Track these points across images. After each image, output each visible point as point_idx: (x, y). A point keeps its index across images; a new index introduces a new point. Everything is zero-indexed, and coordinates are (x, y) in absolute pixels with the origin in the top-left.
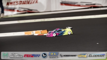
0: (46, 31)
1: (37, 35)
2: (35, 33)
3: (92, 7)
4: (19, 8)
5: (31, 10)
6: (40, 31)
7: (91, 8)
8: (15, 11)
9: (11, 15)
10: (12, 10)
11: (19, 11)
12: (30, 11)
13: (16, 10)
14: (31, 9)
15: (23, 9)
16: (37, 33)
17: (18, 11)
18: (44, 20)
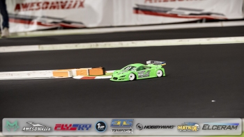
0: (100, 70)
1: (79, 77)
2: (77, 74)
3: (204, 20)
4: (43, 17)
5: (69, 23)
6: (87, 69)
7: (201, 21)
8: (33, 23)
9: (25, 32)
10: (27, 22)
11: (43, 23)
12: (66, 25)
13: (35, 21)
14: (68, 19)
15: (51, 21)
16: (81, 74)
17: (39, 24)
18: (97, 45)
